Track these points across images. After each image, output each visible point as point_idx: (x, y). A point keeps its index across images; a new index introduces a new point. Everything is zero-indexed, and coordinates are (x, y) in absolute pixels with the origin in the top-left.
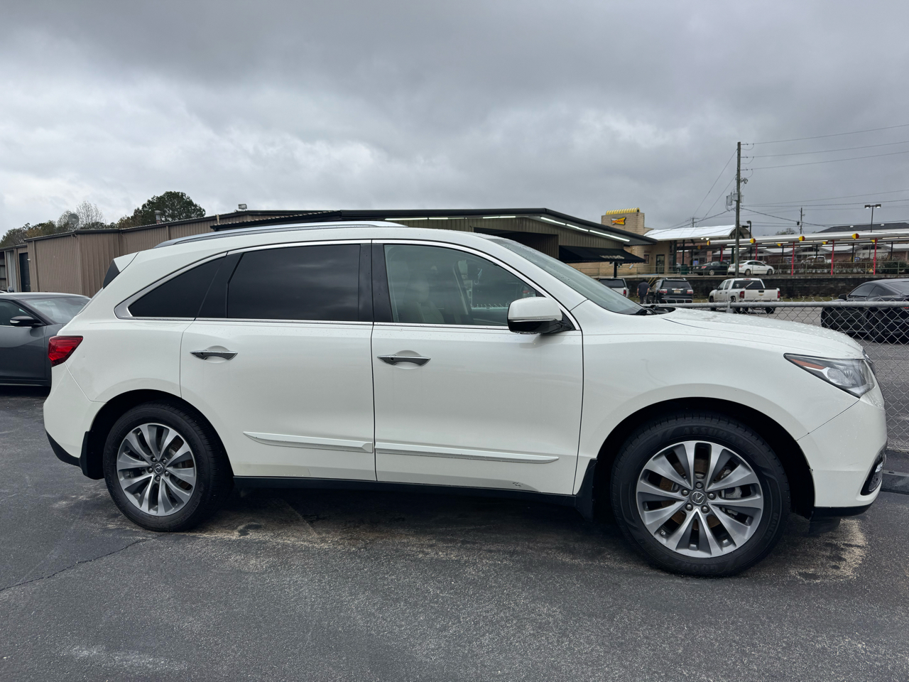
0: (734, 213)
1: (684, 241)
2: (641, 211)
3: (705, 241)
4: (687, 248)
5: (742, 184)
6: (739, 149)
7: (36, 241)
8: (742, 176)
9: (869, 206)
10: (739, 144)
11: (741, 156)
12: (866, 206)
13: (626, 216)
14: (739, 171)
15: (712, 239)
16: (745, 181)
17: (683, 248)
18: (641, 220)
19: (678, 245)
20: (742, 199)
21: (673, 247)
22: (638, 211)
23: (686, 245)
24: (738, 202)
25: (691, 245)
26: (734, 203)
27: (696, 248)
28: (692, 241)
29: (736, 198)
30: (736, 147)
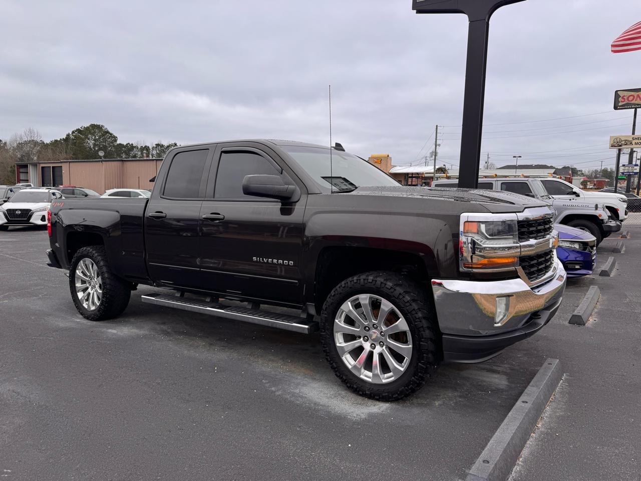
0: (433, 161)
1: (412, 174)
2: (390, 156)
3: (423, 174)
4: (414, 177)
5: (438, 147)
6: (437, 129)
7: (70, 162)
8: (438, 143)
9: (515, 157)
10: (437, 126)
12: (514, 157)
13: (382, 158)
14: (436, 140)
15: (426, 173)
16: (439, 145)
17: (412, 177)
18: (390, 161)
19: (409, 175)
20: (437, 154)
21: (407, 177)
22: (388, 156)
23: (413, 175)
24: (435, 156)
26: (434, 156)
27: (419, 177)
28: (417, 174)
29: (434, 154)
30: (435, 128)
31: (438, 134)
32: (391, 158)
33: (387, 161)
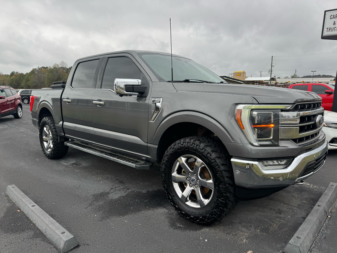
0: (270, 75)
1: (257, 81)
2: (245, 72)
3: (263, 81)
5: (272, 67)
8: (273, 65)
9: (313, 71)
10: (272, 56)
11: (273, 59)
13: (241, 73)
14: (272, 63)
15: (264, 81)
16: (273, 66)
18: (245, 75)
19: (255, 82)
20: (272, 71)
21: (254, 82)
22: (244, 72)
23: (257, 82)
24: (271, 72)
25: (259, 82)
27: (260, 83)
28: (259, 81)
29: (271, 71)
30: (272, 57)
31: (273, 61)
32: (246, 73)
33: (244, 75)
